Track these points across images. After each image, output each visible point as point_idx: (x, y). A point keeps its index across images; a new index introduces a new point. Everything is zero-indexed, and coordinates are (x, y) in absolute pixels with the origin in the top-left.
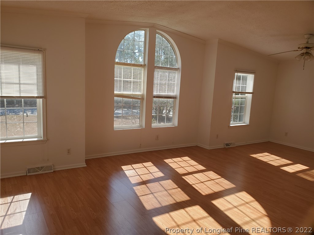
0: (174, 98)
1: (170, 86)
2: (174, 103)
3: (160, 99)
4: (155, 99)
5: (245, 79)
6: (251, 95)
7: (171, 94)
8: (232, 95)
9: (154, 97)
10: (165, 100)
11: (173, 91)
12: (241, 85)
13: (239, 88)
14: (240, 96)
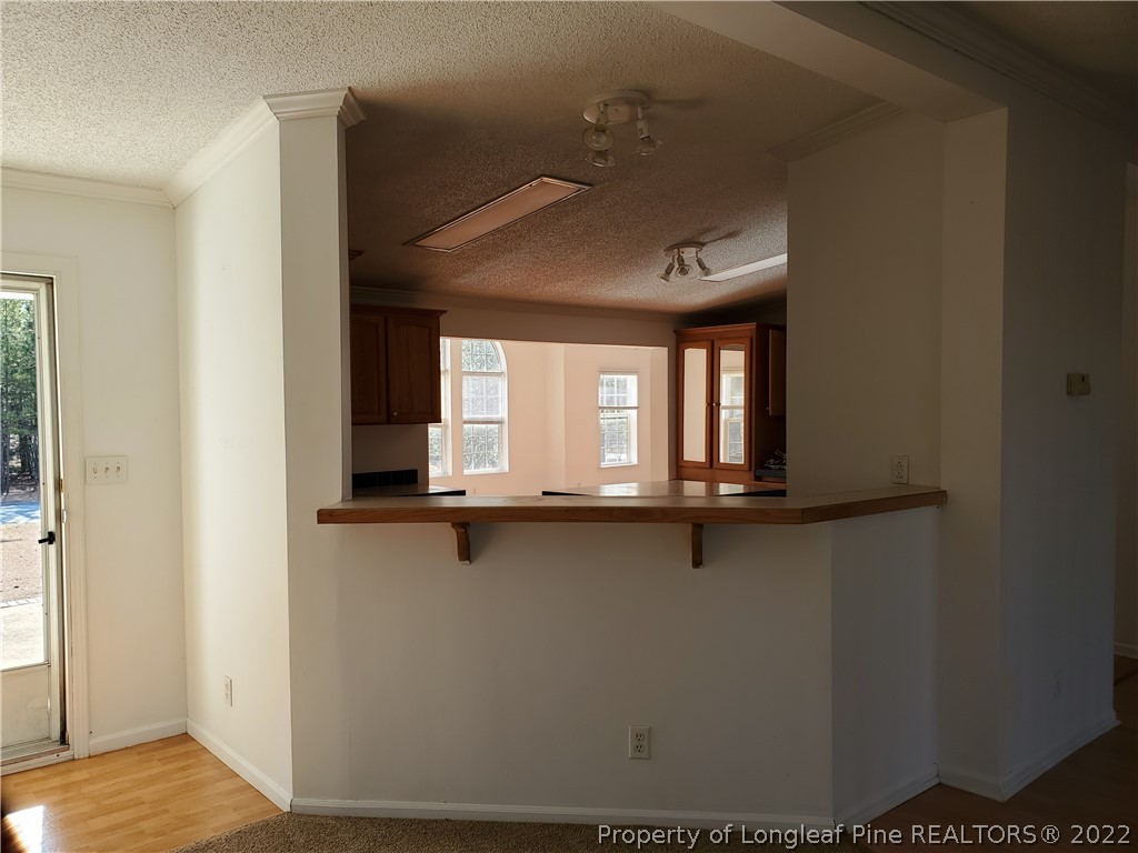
0: (500, 422)
1: (491, 405)
2: (500, 431)
3: (476, 426)
4: (466, 426)
5: (622, 386)
6: (635, 411)
7: (494, 417)
8: (598, 415)
9: (465, 422)
10: (483, 426)
11: (497, 413)
12: (616, 395)
13: (611, 400)
14: (616, 414)
